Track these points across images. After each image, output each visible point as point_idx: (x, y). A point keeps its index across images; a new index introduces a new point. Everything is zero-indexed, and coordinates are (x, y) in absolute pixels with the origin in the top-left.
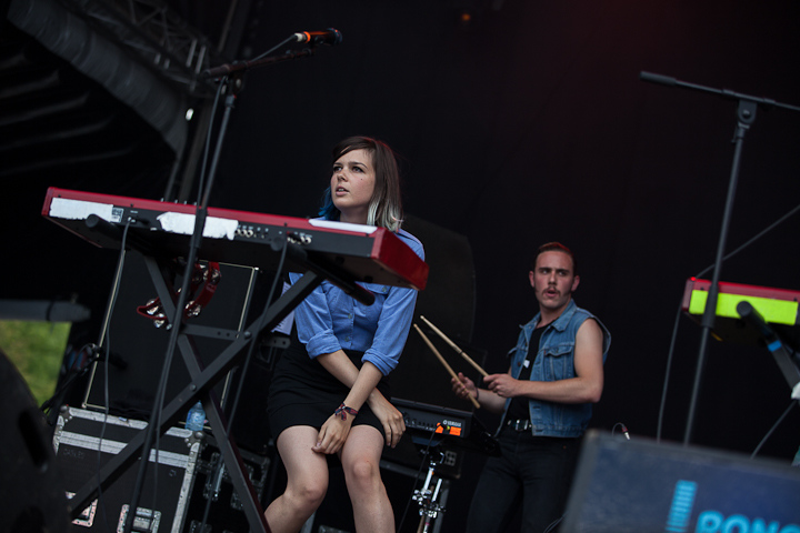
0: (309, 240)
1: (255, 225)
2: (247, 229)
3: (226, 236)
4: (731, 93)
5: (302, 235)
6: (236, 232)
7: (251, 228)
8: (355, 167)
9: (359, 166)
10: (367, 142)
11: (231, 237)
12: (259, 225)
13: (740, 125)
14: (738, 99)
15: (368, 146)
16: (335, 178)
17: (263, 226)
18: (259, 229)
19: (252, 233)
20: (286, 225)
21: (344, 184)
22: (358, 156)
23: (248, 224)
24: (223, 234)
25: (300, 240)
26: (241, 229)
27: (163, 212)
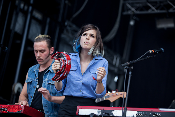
0: (160, 115)
1: (143, 112)
2: (140, 113)
3: (134, 116)
5: (157, 114)
7: (141, 113)
8: (91, 35)
17: (145, 112)
18: (144, 113)
19: (142, 114)
20: (152, 111)
21: (88, 41)
23: (140, 112)
24: (133, 115)
25: (157, 115)
26: (138, 113)
27: (113, 110)
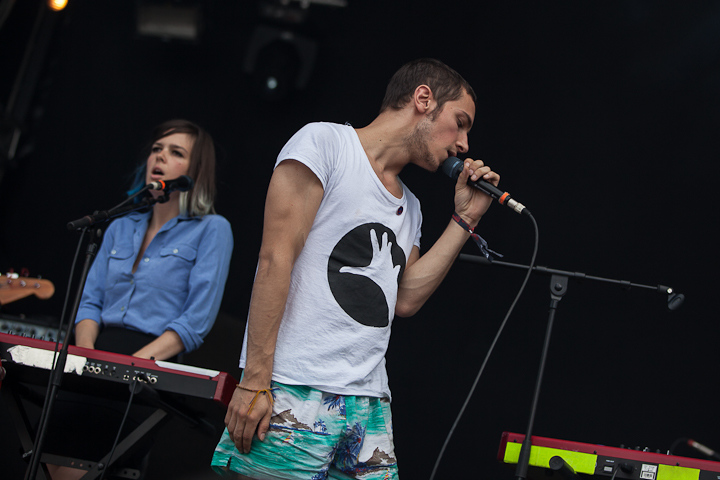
0: (155, 380)
1: (103, 363)
2: (96, 366)
3: (74, 371)
4: (545, 269)
5: (148, 375)
6: (85, 368)
7: (99, 365)
8: (176, 152)
9: (179, 150)
10: (190, 127)
11: (79, 372)
12: (107, 363)
13: (553, 297)
14: (550, 274)
15: (191, 131)
16: (153, 157)
17: (111, 364)
18: (107, 367)
19: (100, 370)
20: (133, 364)
21: (161, 166)
22: (180, 140)
23: (96, 362)
24: (72, 369)
25: (147, 380)
26: (89, 365)
27: (13, 345)
